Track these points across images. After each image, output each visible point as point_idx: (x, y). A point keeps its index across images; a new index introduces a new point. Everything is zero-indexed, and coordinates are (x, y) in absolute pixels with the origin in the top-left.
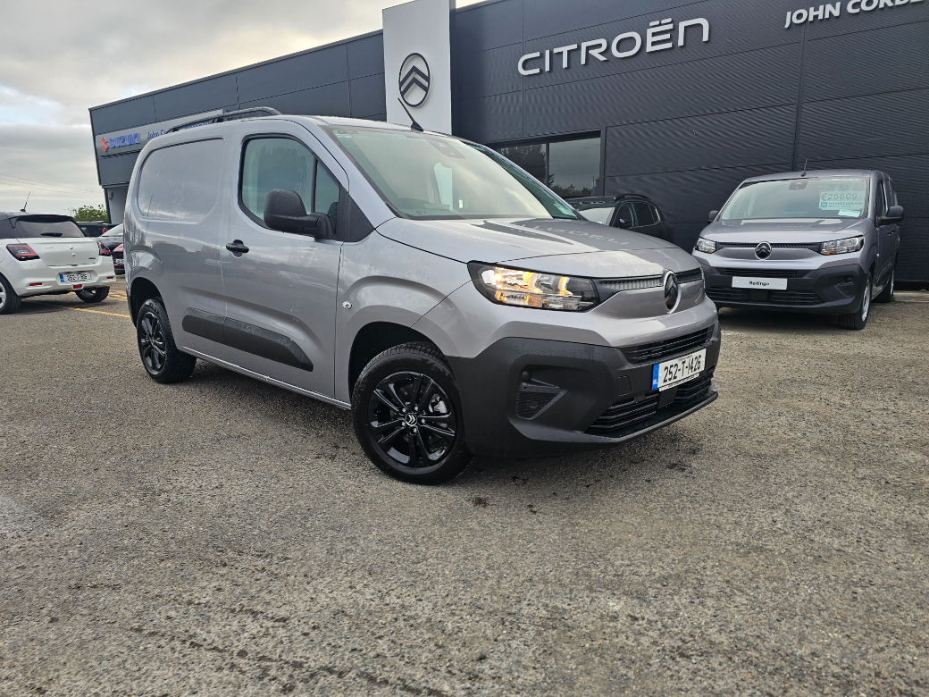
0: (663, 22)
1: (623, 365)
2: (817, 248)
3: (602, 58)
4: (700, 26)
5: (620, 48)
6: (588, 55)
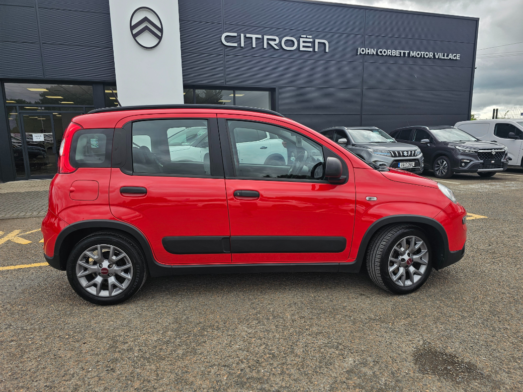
0: (308, 37)
3: (277, 47)
4: (324, 44)
5: (286, 44)
6: (268, 43)
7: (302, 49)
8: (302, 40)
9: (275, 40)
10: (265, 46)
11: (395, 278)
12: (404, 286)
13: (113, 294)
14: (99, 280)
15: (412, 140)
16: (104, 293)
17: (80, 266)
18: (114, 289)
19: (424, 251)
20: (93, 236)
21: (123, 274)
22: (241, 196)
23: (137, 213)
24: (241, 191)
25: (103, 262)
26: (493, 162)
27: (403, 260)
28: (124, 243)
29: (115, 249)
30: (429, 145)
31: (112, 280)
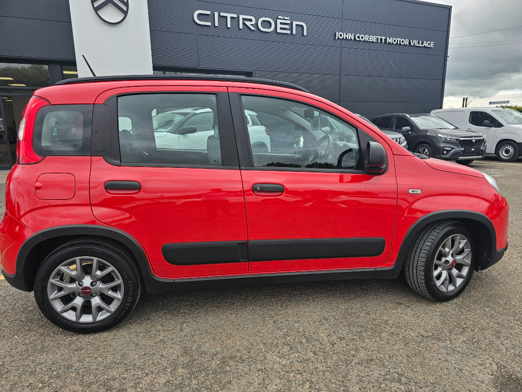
4: (302, 26)
5: (263, 25)
6: (244, 24)
7: (279, 31)
8: (279, 21)
9: (251, 20)
10: (241, 27)
11: (438, 283)
12: (447, 292)
13: (99, 318)
14: (78, 301)
15: (392, 128)
16: (87, 319)
17: (53, 285)
18: (99, 312)
19: (467, 250)
20: (69, 245)
21: (110, 293)
22: (262, 190)
23: (128, 215)
24: (261, 185)
25: (83, 278)
26: (473, 149)
27: (447, 262)
28: (111, 253)
29: (99, 262)
30: (410, 133)
31: (96, 301)
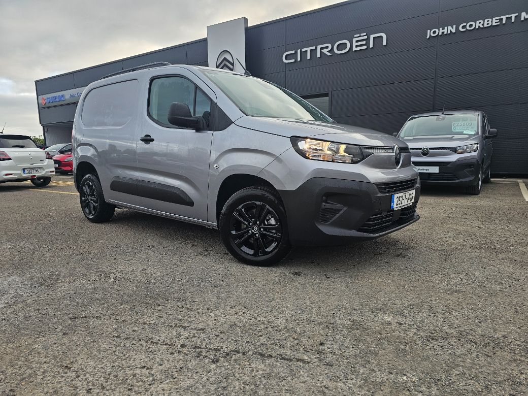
0: (362, 35)
1: (377, 194)
2: (454, 150)
3: (329, 54)
4: (381, 37)
5: (339, 48)
6: (321, 52)
7: (354, 49)
8: (354, 40)
9: (327, 47)
10: (319, 55)
